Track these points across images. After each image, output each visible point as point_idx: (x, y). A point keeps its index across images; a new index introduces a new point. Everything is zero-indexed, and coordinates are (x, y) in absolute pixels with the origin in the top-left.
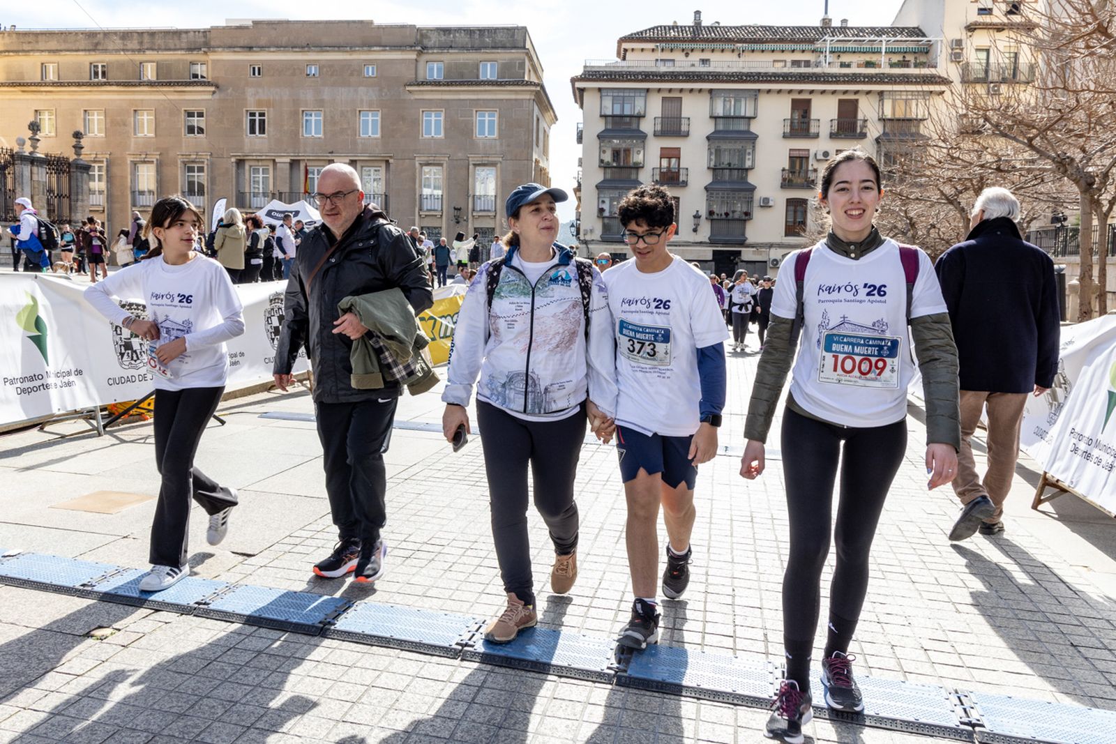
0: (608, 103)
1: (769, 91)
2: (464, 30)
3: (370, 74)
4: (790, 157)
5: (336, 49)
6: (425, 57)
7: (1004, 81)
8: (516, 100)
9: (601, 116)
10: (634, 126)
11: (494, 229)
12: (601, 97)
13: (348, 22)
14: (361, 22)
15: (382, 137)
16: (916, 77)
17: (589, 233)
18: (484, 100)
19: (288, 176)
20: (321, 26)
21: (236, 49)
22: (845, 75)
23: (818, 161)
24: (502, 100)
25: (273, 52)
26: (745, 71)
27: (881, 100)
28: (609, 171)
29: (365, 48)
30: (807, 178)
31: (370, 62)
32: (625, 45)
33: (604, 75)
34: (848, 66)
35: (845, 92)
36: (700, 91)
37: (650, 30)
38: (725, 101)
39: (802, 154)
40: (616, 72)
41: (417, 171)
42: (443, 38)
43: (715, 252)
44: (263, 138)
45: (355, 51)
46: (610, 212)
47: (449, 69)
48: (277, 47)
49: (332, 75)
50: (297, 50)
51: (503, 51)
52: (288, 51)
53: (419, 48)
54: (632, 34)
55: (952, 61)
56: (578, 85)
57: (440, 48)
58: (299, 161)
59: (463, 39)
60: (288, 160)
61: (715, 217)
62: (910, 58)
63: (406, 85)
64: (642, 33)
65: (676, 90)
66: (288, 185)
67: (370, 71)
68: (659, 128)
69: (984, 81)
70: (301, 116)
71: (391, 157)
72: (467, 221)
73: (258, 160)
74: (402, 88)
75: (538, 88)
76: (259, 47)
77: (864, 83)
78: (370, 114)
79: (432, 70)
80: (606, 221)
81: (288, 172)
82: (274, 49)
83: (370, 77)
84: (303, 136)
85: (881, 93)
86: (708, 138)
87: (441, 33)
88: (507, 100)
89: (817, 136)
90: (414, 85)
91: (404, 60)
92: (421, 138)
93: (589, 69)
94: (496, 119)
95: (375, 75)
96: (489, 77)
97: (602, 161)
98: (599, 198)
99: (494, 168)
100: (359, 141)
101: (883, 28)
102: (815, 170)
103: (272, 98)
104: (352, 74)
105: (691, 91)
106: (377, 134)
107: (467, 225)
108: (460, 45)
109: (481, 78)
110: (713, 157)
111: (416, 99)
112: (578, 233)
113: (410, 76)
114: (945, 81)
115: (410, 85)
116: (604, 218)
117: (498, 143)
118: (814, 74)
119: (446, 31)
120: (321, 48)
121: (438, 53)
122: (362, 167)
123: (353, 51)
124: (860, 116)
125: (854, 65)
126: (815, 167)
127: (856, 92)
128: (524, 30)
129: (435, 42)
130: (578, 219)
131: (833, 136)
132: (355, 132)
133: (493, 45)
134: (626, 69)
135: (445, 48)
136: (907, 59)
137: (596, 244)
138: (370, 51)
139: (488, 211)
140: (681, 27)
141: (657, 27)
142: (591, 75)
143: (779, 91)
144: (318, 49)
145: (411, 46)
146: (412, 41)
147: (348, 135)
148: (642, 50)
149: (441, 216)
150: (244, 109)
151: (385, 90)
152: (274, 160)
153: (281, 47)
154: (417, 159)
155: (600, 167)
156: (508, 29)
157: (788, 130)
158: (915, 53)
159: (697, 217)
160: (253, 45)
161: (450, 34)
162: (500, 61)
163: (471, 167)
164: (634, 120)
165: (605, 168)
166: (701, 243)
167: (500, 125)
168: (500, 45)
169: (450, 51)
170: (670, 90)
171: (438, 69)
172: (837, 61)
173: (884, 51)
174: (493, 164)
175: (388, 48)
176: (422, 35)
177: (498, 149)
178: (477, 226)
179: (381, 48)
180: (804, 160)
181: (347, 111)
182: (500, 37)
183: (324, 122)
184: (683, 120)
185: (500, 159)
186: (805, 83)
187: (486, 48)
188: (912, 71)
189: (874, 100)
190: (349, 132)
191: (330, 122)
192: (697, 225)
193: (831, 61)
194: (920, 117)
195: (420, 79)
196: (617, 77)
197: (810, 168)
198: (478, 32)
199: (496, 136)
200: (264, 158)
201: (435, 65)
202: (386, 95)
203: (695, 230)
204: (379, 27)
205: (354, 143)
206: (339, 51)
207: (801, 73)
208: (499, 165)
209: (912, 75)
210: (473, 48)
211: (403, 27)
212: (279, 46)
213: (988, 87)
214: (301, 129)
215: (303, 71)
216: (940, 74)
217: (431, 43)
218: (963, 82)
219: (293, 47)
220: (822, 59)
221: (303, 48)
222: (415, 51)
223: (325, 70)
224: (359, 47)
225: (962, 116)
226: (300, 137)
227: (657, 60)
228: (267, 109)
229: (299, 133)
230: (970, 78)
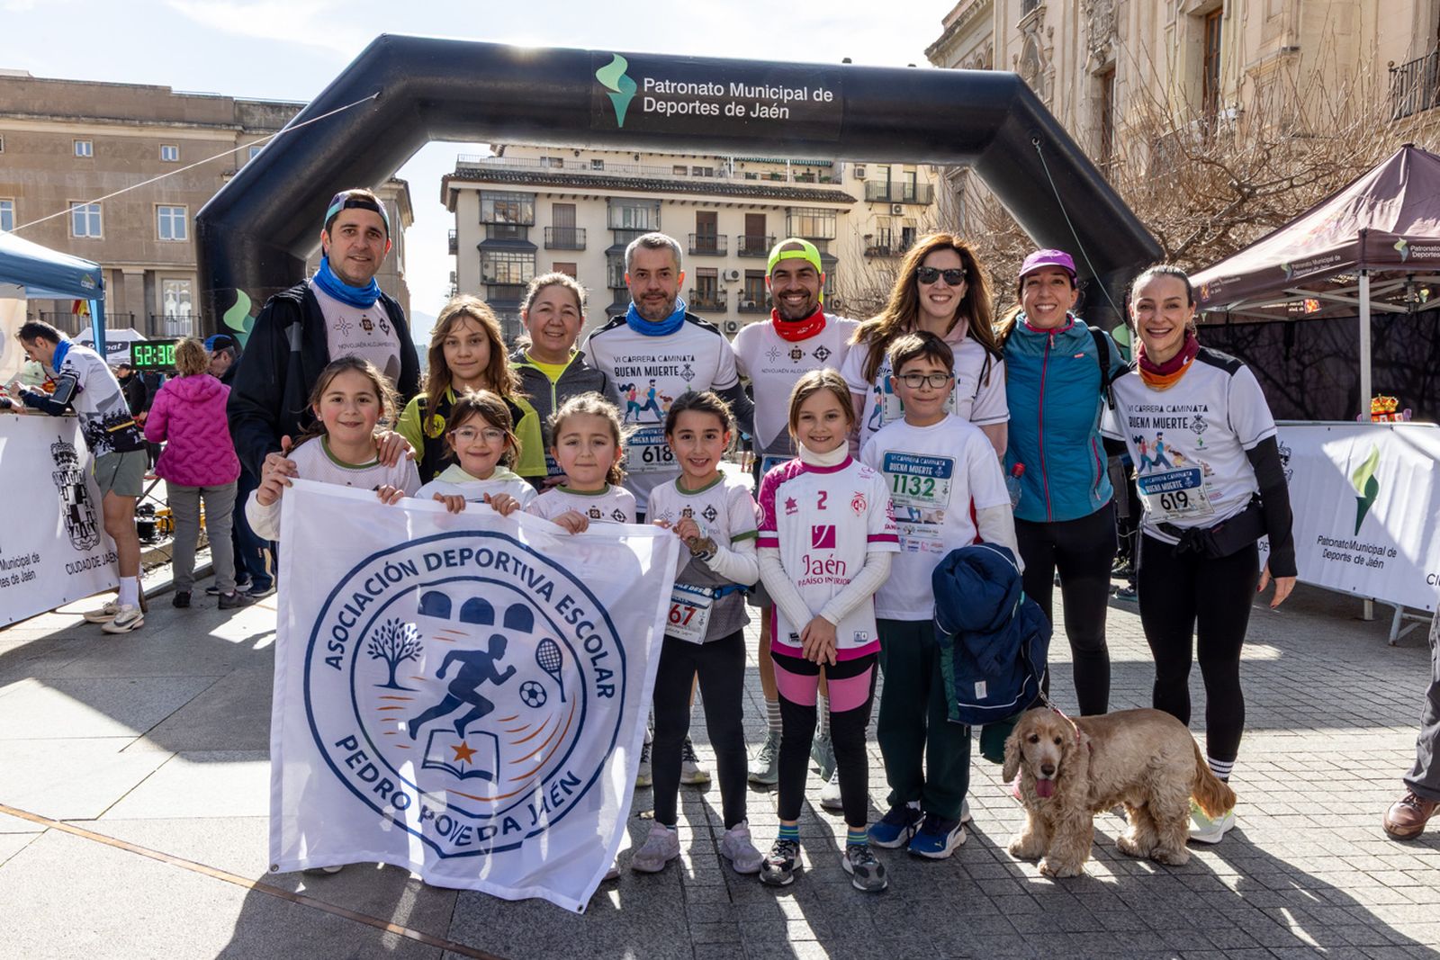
0: (489, 208)
1: (672, 202)
3: (170, 157)
4: (698, 277)
5: (119, 121)
6: (247, 140)
7: (905, 201)
9: (481, 223)
10: (521, 237)
12: (480, 200)
13: (135, 87)
14: (154, 88)
15: (191, 240)
16: (823, 193)
20: (93, 89)
22: (752, 188)
23: (727, 281)
25: (21, 120)
26: (645, 177)
27: (789, 216)
28: (493, 289)
29: (162, 123)
30: (716, 300)
31: (171, 142)
33: (483, 175)
34: (754, 177)
35: (752, 206)
36: (596, 198)
38: (624, 211)
39: (711, 273)
40: (497, 171)
42: (271, 116)
45: (148, 126)
48: (28, 113)
49: (113, 156)
50: (60, 119)
52: (44, 120)
53: (240, 128)
55: (855, 178)
56: (452, 185)
57: (267, 129)
62: (814, 171)
63: (222, 174)
65: (568, 195)
67: (170, 153)
68: (550, 239)
69: (887, 200)
70: (68, 209)
74: (216, 178)
75: (402, 187)
77: (770, 197)
78: (172, 210)
82: (24, 116)
83: (170, 162)
84: (72, 236)
85: (788, 209)
86: (607, 253)
87: (269, 110)
89: (725, 254)
91: (218, 143)
93: (463, 166)
95: (177, 159)
97: (485, 278)
100: (157, 245)
102: (725, 292)
103: (21, 183)
104: (143, 156)
105: (586, 197)
106: (184, 237)
110: (614, 275)
113: (227, 163)
114: (851, 200)
115: (228, 174)
118: (719, 184)
119: (276, 108)
120: (95, 118)
122: (162, 279)
123: (145, 126)
124: (768, 233)
125: (759, 177)
126: (724, 288)
127: (763, 207)
129: (260, 121)
131: (741, 254)
132: (151, 233)
134: (508, 169)
135: (274, 128)
136: (811, 172)
138: (168, 127)
142: (467, 173)
143: (683, 203)
144: (93, 120)
145: (229, 125)
146: (228, 116)
147: (141, 237)
148: (526, 147)
151: (193, 180)
153: (34, 114)
155: (482, 284)
157: (694, 246)
158: (819, 166)
161: (280, 111)
164: (521, 230)
165: (489, 286)
170: (562, 196)
172: (740, 170)
173: (789, 163)
175: (195, 125)
176: (241, 111)
179: (185, 125)
180: (712, 280)
181: (139, 205)
183: (105, 219)
184: (577, 232)
186: (710, 194)
188: (816, 186)
189: (781, 215)
190: (142, 232)
191: (114, 218)
193: (736, 171)
194: (827, 236)
196: (500, 178)
197: (719, 289)
202: (195, 185)
204: (180, 97)
205: (151, 247)
206: (124, 125)
207: (705, 184)
209: (818, 191)
211: (215, 99)
212: (30, 114)
213: (891, 207)
214: (69, 227)
215: (68, 149)
216: (844, 191)
217: (255, 122)
218: (867, 201)
219: (53, 115)
220: (726, 168)
221: (68, 117)
222: (233, 130)
223: (102, 148)
224: (153, 121)
225: (868, 237)
226: (69, 238)
227: (543, 158)
228: (13, 198)
229: (66, 232)
230: (873, 196)
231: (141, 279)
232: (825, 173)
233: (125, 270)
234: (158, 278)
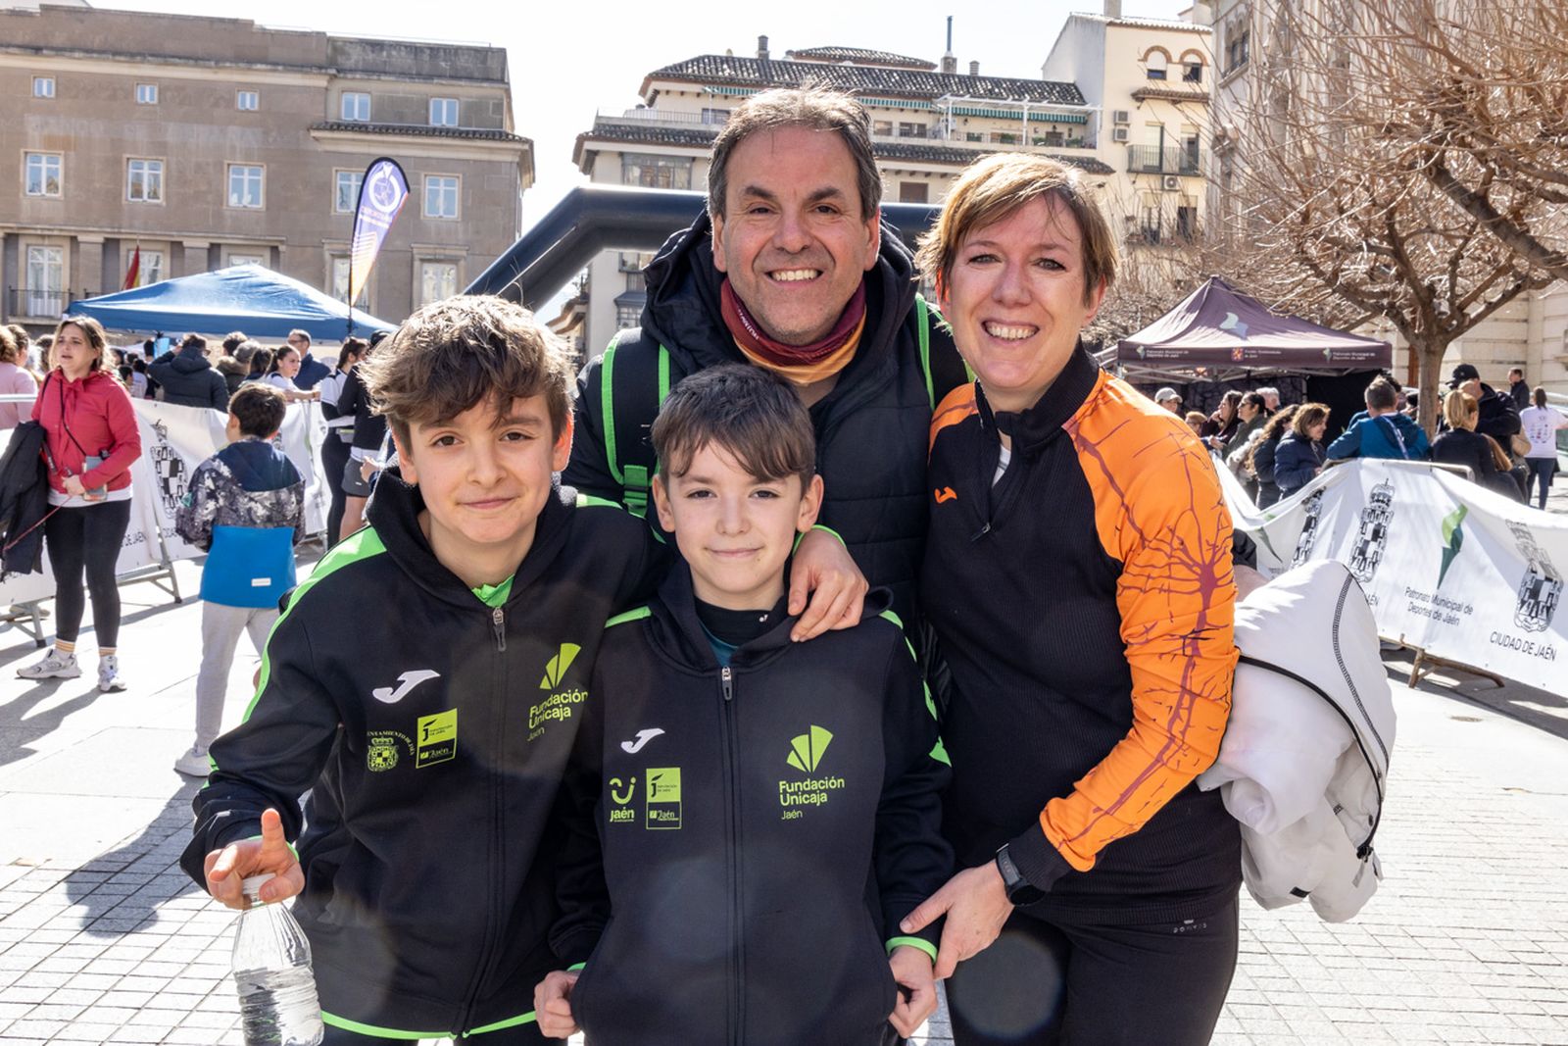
0: (633, 174)
2: (406, 47)
3: (248, 106)
5: (192, 62)
6: (340, 84)
7: (1182, 172)
8: (490, 162)
12: (623, 165)
13: (212, 20)
14: (235, 21)
15: (268, 209)
18: (438, 159)
19: (99, 265)
20: (163, 23)
21: (11, 50)
22: (974, 153)
24: (468, 160)
25: (79, 59)
28: (634, 278)
29: (242, 65)
31: (249, 87)
32: (655, 85)
33: (628, 133)
34: (978, 139)
37: (692, 61)
40: (645, 129)
41: (328, 267)
42: (371, 57)
44: (55, 200)
45: (223, 67)
47: (380, 106)
48: (86, 51)
49: (182, 103)
50: (122, 58)
51: (468, 83)
52: (104, 60)
53: (333, 71)
54: (666, 69)
55: (1115, 142)
56: (589, 145)
57: (364, 71)
58: (118, 241)
59: (406, 61)
60: (100, 239)
62: (1062, 129)
63: (310, 128)
64: (681, 65)
66: (99, 280)
67: (248, 101)
69: (1157, 170)
70: (124, 167)
71: (282, 242)
73: (43, 237)
74: (301, 133)
75: (526, 147)
76: (52, 49)
78: (246, 170)
79: (350, 105)
81: (99, 258)
82: (81, 55)
83: (247, 111)
84: (127, 200)
87: (368, 48)
88: (475, 161)
90: (325, 129)
91: (305, 89)
92: (333, 213)
93: (604, 121)
94: (457, 189)
95: (256, 108)
96: (444, 122)
97: (624, 263)
98: (618, 319)
99: (454, 266)
100: (228, 213)
101: (1026, 82)
103: (73, 135)
104: (216, 104)
106: (258, 203)
108: (398, 70)
109: (432, 124)
111: (327, 152)
113: (317, 114)
114: (1108, 170)
115: (318, 129)
117: (461, 228)
118: (931, 148)
119: (376, 46)
120: (164, 57)
121: (361, 79)
122: (230, 255)
123: (220, 68)
125: (986, 138)
128: (502, 52)
129: (357, 62)
132: (220, 199)
133: (453, 74)
134: (659, 125)
135: (374, 72)
136: (1058, 130)
138: (249, 69)
140: (739, 59)
141: (703, 58)
142: (607, 131)
144: (161, 60)
145: (320, 68)
146: (320, 57)
147: (208, 203)
148: (682, 93)
150: (22, 151)
151: (274, 134)
152: (73, 239)
153: (92, 51)
154: (326, 247)
155: (620, 271)
156: (477, 51)
158: (1068, 122)
160: (42, 43)
161: (383, 50)
162: (463, 99)
163: (417, 264)
165: (629, 273)
167: (464, 200)
168: (463, 74)
169: (383, 78)
171: (360, 104)
172: (961, 128)
173: (1026, 117)
174: (453, 260)
175: (280, 68)
176: (335, 49)
177: (461, 236)
179: (269, 67)
181: (208, 164)
182: (463, 62)
183: (167, 179)
185: (464, 253)
186: (919, 161)
187: (440, 76)
188: (1063, 149)
190: (210, 198)
191: (177, 179)
193: (955, 127)
195: (332, 119)
196: (649, 138)
198: (428, 52)
199: (456, 215)
200: (56, 233)
201: (357, 98)
202: (275, 141)
204: (266, 31)
205: (219, 215)
206: (196, 66)
207: (913, 147)
208: (462, 263)
210: (419, 75)
211: (305, 34)
212: (89, 51)
213: (1163, 179)
214: (124, 189)
215: (130, 94)
216: (1100, 159)
217: (350, 63)
218: (1130, 171)
219: (116, 53)
220: (942, 125)
221: (133, 55)
222: (326, 74)
223: (169, 94)
224: (231, 62)
225: (1129, 219)
226: (124, 202)
227: (705, 110)
228: (63, 152)
229: (121, 195)
230: (1138, 165)
231: (204, 254)
232: (1077, 133)
233: (186, 243)
234: (224, 252)
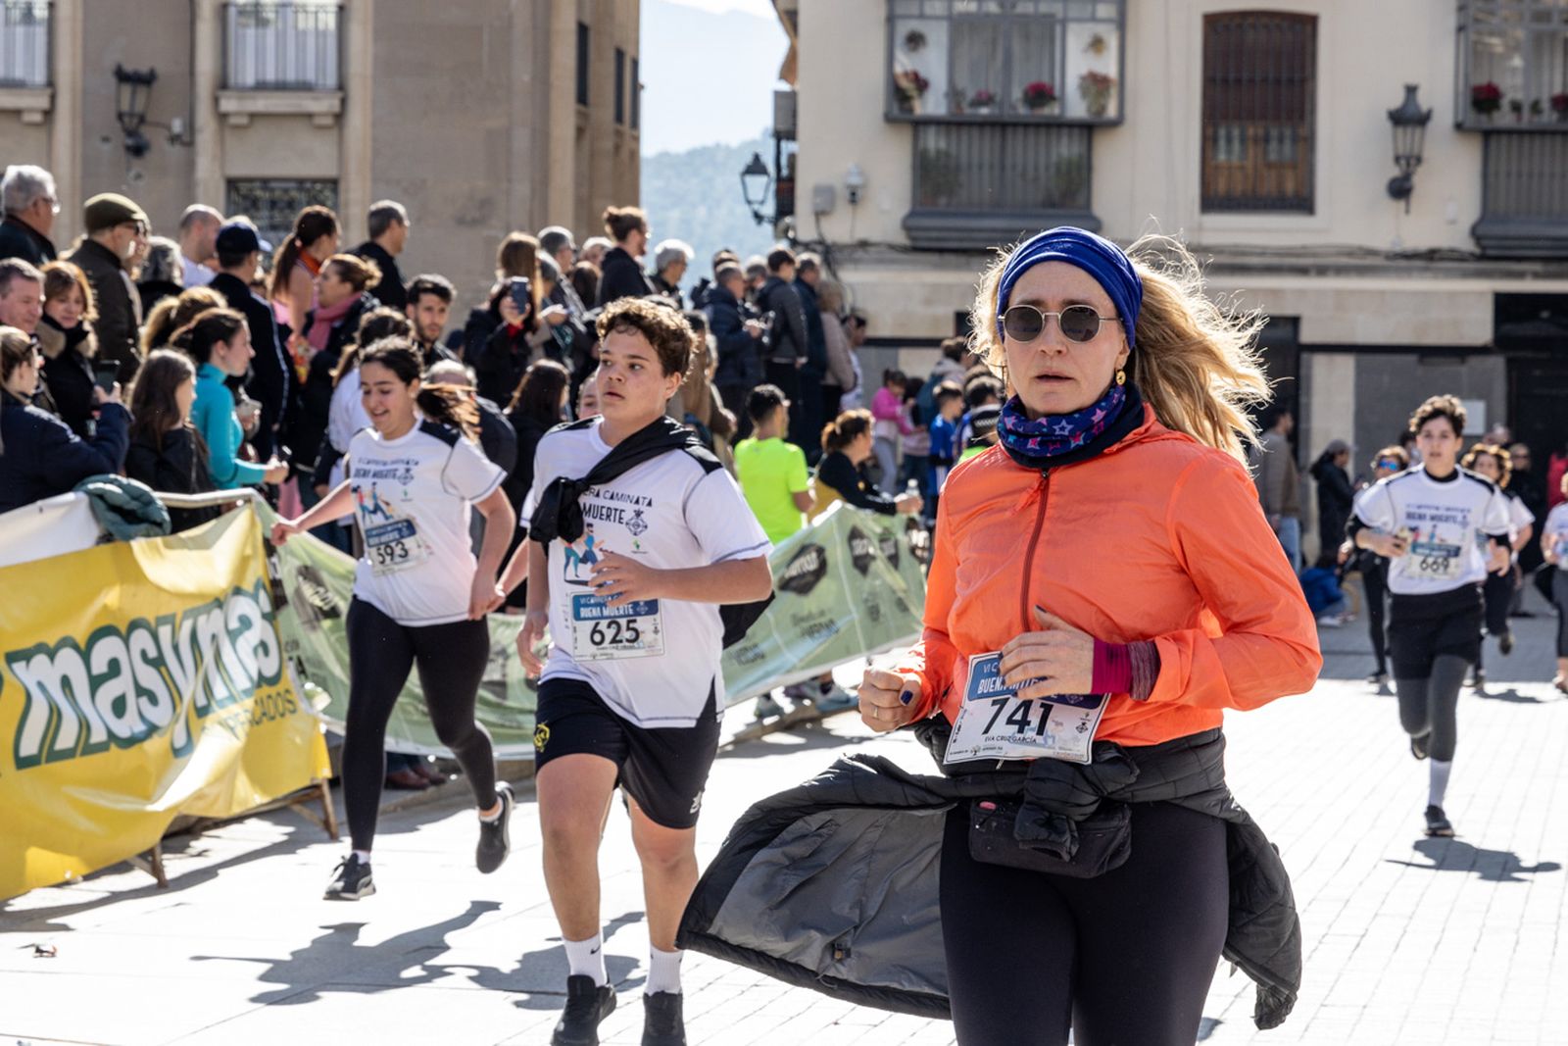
11: (333, 183)
17: (843, 209)
43: (1507, 307)
46: (954, 94)
61: (1504, 118)
72: (186, 141)
80: (934, 141)
98: (891, 20)
107: (190, 165)
112: (786, 204)
116: (920, 124)
130: (784, 133)
137: (881, 261)
139: (304, 87)
149: (49, 114)
159: (1408, 117)
166: (1430, 259)
178: (240, 169)
192: (1410, 162)
203: (1400, 190)
